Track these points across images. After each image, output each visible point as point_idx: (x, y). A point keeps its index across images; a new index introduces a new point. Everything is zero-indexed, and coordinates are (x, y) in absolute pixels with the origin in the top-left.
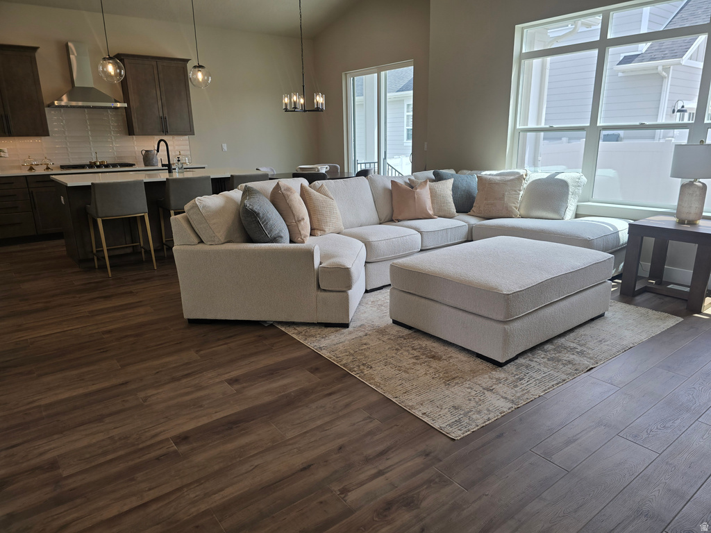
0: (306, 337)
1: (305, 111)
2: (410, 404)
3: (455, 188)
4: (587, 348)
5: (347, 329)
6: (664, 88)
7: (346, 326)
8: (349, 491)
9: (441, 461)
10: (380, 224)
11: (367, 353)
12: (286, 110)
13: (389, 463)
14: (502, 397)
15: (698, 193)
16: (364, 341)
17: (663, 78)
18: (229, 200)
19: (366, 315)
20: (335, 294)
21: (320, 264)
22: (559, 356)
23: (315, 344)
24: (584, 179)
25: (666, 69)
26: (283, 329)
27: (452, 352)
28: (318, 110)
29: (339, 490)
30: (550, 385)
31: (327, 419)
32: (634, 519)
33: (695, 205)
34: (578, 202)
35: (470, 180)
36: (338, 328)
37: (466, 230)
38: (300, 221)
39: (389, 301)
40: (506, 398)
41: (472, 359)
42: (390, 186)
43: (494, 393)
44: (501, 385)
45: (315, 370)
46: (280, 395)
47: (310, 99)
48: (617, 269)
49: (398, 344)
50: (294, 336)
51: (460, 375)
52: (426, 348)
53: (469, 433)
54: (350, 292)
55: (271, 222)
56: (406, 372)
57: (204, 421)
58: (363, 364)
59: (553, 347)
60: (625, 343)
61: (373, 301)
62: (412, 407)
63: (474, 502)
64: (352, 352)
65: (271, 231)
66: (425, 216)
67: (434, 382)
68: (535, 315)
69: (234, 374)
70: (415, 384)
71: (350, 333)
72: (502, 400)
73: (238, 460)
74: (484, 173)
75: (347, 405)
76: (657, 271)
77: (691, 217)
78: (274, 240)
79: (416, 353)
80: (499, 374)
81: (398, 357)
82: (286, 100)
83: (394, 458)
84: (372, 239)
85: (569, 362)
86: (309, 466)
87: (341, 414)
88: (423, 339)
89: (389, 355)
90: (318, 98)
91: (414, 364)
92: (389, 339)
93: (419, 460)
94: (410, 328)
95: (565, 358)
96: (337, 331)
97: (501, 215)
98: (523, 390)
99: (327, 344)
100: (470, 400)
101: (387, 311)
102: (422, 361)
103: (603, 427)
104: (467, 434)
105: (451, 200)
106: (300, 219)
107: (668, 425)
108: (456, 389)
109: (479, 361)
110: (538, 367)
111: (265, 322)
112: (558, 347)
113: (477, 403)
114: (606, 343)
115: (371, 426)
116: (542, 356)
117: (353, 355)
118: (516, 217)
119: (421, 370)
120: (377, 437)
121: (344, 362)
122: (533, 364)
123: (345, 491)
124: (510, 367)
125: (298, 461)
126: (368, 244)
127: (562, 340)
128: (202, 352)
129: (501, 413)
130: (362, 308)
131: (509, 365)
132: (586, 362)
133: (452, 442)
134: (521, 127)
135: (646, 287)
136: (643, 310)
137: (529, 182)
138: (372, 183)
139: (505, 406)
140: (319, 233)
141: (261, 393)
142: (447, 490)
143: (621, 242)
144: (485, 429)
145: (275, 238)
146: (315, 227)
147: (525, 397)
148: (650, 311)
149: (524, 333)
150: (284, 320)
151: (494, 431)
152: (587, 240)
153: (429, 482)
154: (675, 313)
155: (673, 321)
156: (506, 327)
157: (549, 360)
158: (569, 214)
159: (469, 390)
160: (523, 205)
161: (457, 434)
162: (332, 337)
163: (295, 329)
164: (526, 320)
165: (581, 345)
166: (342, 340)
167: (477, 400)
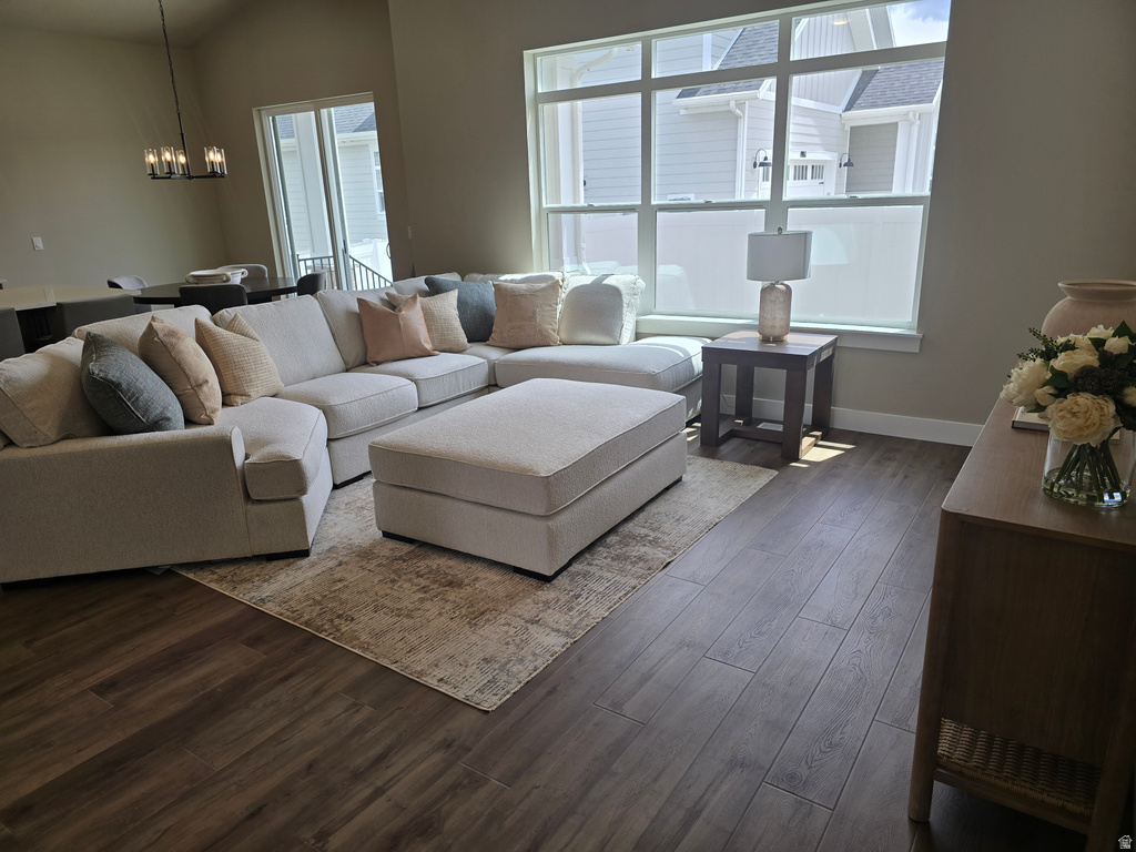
0: (235, 584)
1: (190, 177)
2: (419, 669)
3: (462, 305)
4: (662, 533)
5: (307, 560)
6: (740, 133)
7: (305, 553)
8: (330, 834)
9: (470, 750)
10: (347, 371)
11: (344, 596)
12: (154, 176)
13: (391, 772)
14: (553, 630)
15: (781, 299)
16: (338, 576)
17: (737, 118)
18: (57, 361)
19: (337, 529)
20: (278, 504)
21: (247, 458)
22: (627, 551)
23: (253, 594)
24: (641, 283)
25: (740, 105)
26: (191, 576)
27: (476, 568)
28: (214, 174)
29: (314, 837)
30: (617, 598)
31: (284, 722)
32: (728, 774)
33: (780, 315)
34: (638, 315)
35: (484, 289)
36: (291, 560)
37: (485, 370)
38: (200, 386)
39: (372, 499)
40: (558, 631)
41: (507, 577)
42: (356, 307)
43: (541, 625)
44: (550, 611)
45: (254, 642)
46: (196, 696)
47: (197, 157)
48: (695, 408)
49: (395, 572)
50: (213, 586)
51: (491, 605)
52: (438, 570)
53: (508, 696)
54: (305, 499)
55: (145, 395)
56: (409, 616)
57: (59, 770)
58: (339, 616)
59: (618, 538)
60: (709, 518)
61: (349, 503)
62: (421, 673)
63: (520, 803)
64: (318, 598)
65: (146, 411)
66: (420, 353)
67: (453, 625)
68: (588, 498)
69: (106, 673)
70: (424, 634)
71: (313, 565)
72: (553, 634)
73: (131, 826)
74: (503, 278)
75: (316, 692)
76: (745, 408)
77: (777, 332)
78: (155, 426)
79: (423, 582)
80: (547, 594)
81: (396, 594)
82: (152, 159)
83: (399, 763)
84: (335, 401)
85: (640, 558)
86: (261, 808)
87: (306, 708)
88: (435, 556)
89: (381, 593)
90: (211, 154)
91: (422, 600)
92: (379, 565)
93: (437, 757)
94: (411, 541)
95: (634, 554)
96: (289, 565)
97: (533, 343)
98: (581, 613)
99: (276, 591)
100: (507, 644)
101: (371, 515)
102: (433, 593)
103: (686, 649)
104: (505, 699)
105: (457, 323)
106: (201, 382)
107: (764, 629)
108: (487, 630)
109: (518, 577)
110: (600, 573)
111: (156, 568)
112: (625, 537)
113: (517, 646)
114: (686, 522)
115: (358, 718)
116: (605, 555)
117: (319, 603)
118: (555, 344)
119: (432, 608)
120: (369, 735)
121: (306, 617)
122: (593, 569)
123: (323, 836)
124: (562, 580)
125: (239, 805)
126: (328, 411)
127: (629, 526)
128: (37, 644)
129: (552, 656)
130: (329, 517)
131: (560, 577)
132: (661, 555)
133: (485, 717)
134: (549, 206)
135: (732, 430)
136: (729, 465)
137: (568, 290)
138: (325, 305)
139: (556, 643)
140: (239, 400)
141: (161, 699)
142: (482, 793)
143: (696, 372)
144: (531, 685)
145: (156, 422)
146: (230, 390)
147: (584, 623)
148: (738, 466)
149: (575, 528)
150: (191, 561)
151: (544, 686)
152: (649, 374)
153: (454, 788)
154: (768, 465)
155: (767, 476)
156: (550, 523)
157: (613, 560)
158: (627, 335)
159: (506, 628)
160: (563, 327)
161: (491, 702)
162: (282, 577)
163: (214, 573)
164: (576, 509)
165: (654, 530)
166: (299, 580)
167: (518, 641)
